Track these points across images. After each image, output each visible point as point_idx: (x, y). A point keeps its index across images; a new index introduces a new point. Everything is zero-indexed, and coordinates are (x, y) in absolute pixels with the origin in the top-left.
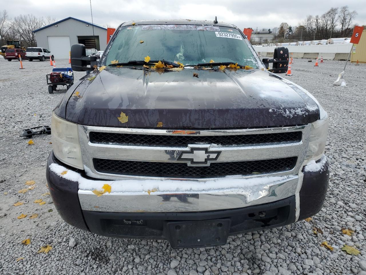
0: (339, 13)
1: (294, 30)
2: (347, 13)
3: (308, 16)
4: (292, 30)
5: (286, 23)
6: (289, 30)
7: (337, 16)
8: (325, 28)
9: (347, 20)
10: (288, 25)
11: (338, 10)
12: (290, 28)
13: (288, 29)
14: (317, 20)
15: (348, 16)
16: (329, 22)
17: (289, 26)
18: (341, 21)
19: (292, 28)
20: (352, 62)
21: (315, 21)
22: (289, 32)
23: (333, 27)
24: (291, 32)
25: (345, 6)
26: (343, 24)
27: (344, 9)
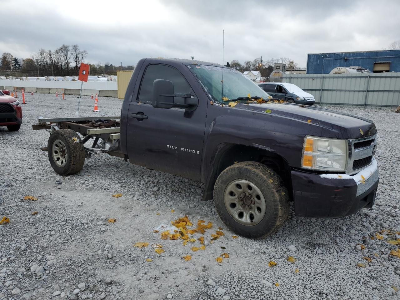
0: (71, 50)
1: (21, 63)
2: (79, 52)
3: (41, 50)
4: (18, 63)
5: (10, 54)
6: (14, 62)
7: (69, 53)
8: (60, 63)
9: (80, 59)
10: (12, 56)
11: (70, 47)
12: (16, 60)
13: (13, 60)
14: (50, 55)
15: (80, 55)
16: (63, 59)
17: (14, 57)
18: (75, 59)
19: (18, 60)
20: (120, 98)
21: (49, 55)
22: (15, 64)
23: (67, 64)
24: (18, 64)
25: (75, 44)
26: (76, 62)
27: (75, 48)
